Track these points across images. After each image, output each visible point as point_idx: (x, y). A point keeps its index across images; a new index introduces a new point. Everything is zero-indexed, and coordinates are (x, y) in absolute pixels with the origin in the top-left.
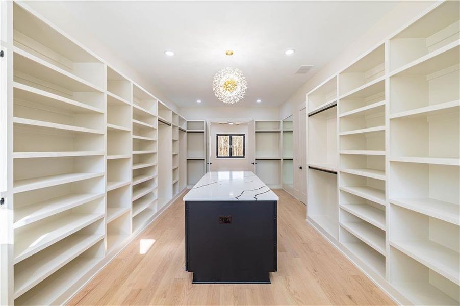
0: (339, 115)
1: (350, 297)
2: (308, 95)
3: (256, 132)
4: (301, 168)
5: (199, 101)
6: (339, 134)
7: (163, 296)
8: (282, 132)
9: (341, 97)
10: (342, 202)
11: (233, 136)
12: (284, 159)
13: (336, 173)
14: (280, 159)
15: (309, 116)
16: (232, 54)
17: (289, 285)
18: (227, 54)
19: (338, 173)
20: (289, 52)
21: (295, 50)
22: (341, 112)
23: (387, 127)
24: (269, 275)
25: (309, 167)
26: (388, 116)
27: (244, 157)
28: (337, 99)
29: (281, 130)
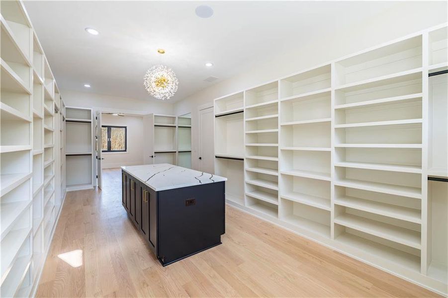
0: (245, 120)
1: (266, 234)
2: (216, 101)
3: (155, 126)
4: (200, 158)
5: (87, 86)
6: (245, 132)
7: (145, 286)
8: (177, 127)
9: (247, 107)
10: (247, 179)
11: (112, 128)
12: (179, 152)
13: (243, 160)
14: (176, 152)
15: (216, 117)
16: (163, 53)
17: (232, 240)
18: (159, 51)
19: (245, 160)
20: (209, 65)
21: (212, 64)
22: (246, 117)
23: (279, 130)
24: (220, 237)
25: (216, 157)
26: (280, 124)
27: (125, 151)
28: (244, 108)
29: (176, 125)
